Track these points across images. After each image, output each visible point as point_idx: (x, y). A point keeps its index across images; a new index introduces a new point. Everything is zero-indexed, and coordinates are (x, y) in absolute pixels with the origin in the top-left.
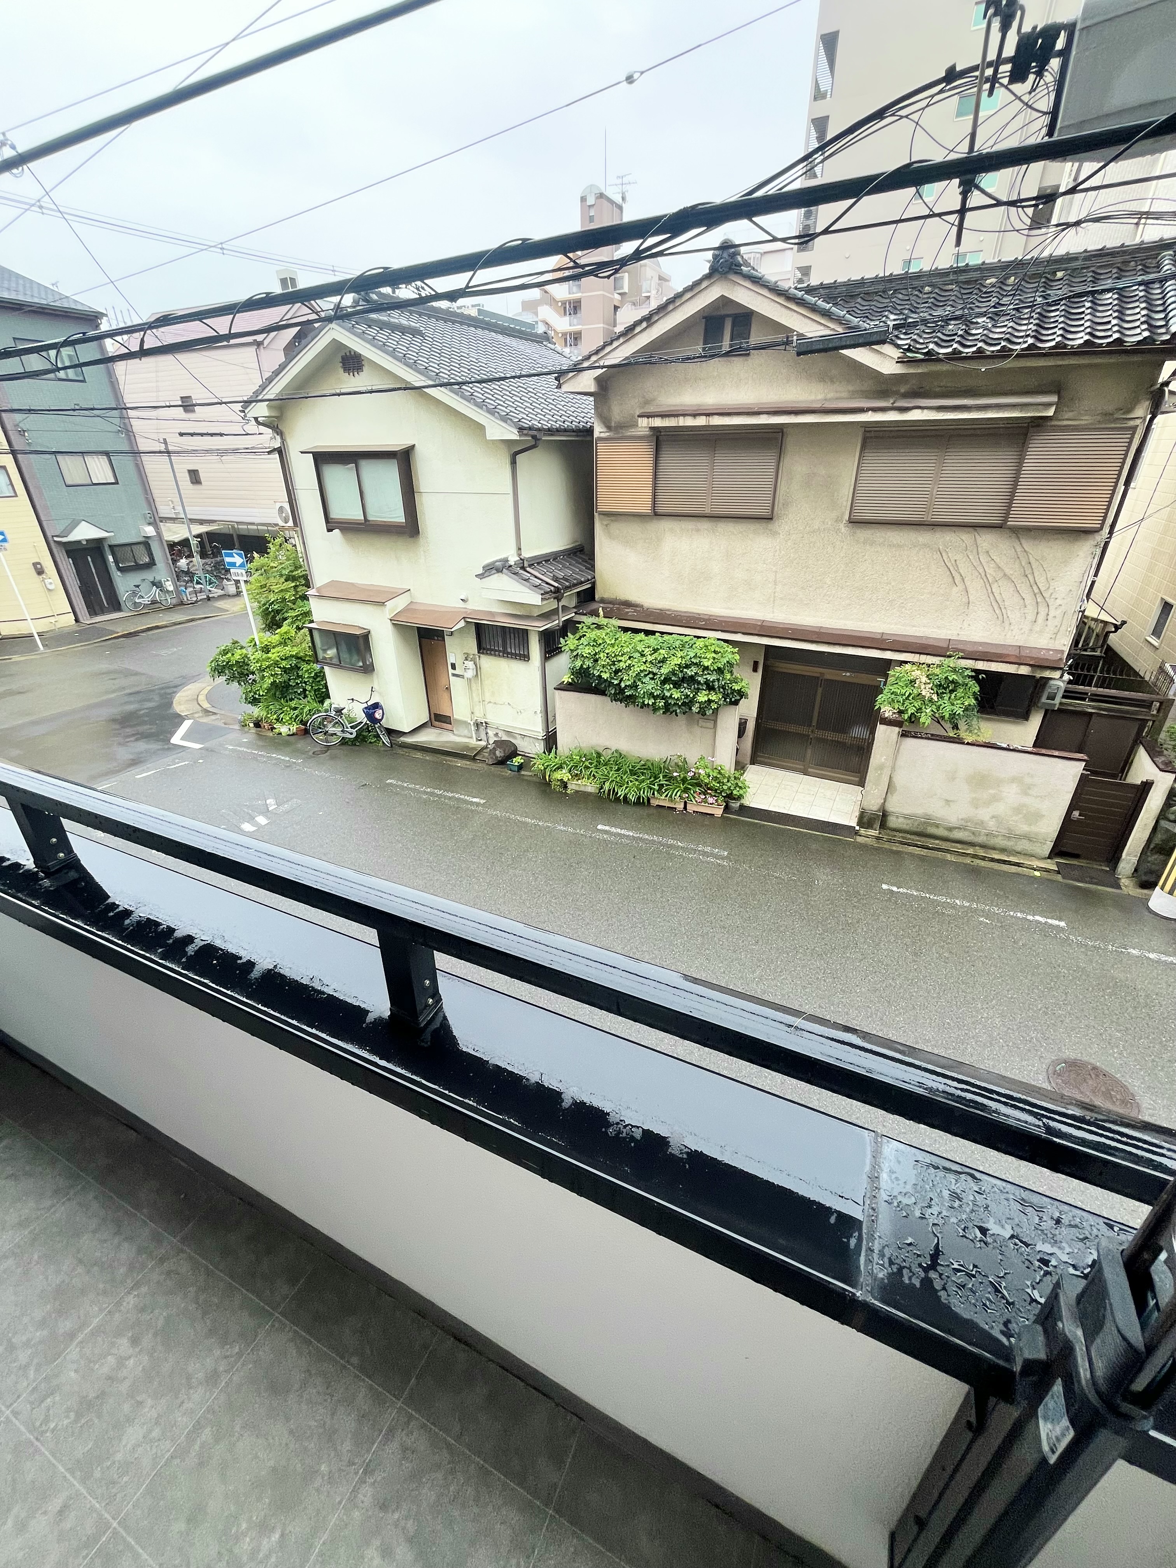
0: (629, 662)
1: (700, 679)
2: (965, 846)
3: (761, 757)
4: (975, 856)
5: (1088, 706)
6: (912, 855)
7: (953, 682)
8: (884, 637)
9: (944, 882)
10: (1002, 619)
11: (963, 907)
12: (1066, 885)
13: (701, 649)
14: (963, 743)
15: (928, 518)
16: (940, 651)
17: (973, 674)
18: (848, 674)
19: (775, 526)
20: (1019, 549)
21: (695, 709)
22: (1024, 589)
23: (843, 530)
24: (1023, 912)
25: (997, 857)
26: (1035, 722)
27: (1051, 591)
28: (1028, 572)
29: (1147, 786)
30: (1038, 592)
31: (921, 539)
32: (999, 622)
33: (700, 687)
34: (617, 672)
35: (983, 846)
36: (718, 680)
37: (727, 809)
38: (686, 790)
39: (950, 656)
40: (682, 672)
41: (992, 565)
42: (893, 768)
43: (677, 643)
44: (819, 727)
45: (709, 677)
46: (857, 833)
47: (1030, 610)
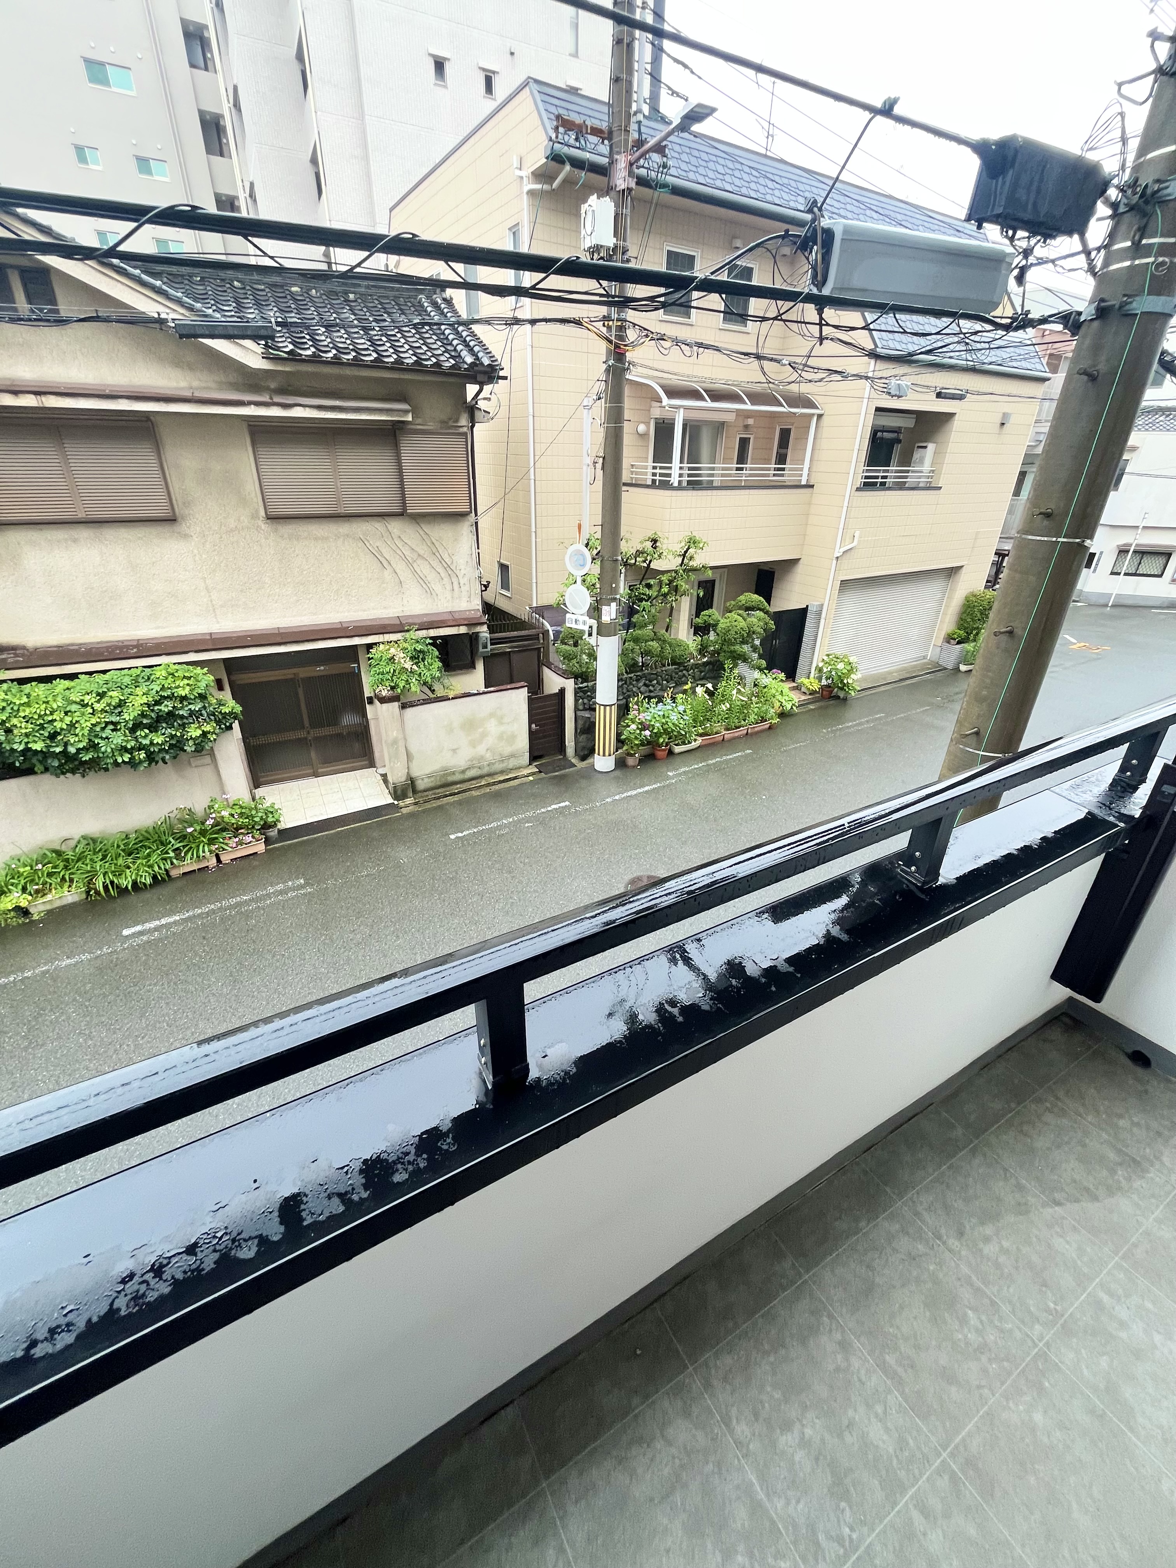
0: (68, 720)
1: (181, 712)
2: (479, 780)
3: (263, 777)
4: (488, 785)
5: (505, 647)
6: (453, 804)
7: (420, 651)
8: (344, 625)
9: (487, 812)
10: (430, 592)
11: (510, 823)
12: (551, 778)
13: (166, 678)
14: (449, 699)
15: (342, 511)
16: (399, 627)
17: (431, 641)
18: (322, 668)
19: (183, 527)
20: (422, 533)
21: (190, 747)
22: (435, 563)
23: (263, 526)
24: (543, 807)
25: (502, 778)
26: (480, 666)
27: (455, 564)
28: (434, 550)
29: (562, 691)
30: (447, 567)
31: (341, 530)
32: (429, 594)
33: (185, 721)
34: (53, 736)
35: (490, 775)
36: (204, 707)
37: (267, 842)
38: (211, 842)
39: (408, 631)
40: (153, 711)
41: (407, 548)
42: (405, 739)
43: (127, 680)
44: (313, 725)
45: (192, 707)
46: (397, 808)
47: (446, 580)
